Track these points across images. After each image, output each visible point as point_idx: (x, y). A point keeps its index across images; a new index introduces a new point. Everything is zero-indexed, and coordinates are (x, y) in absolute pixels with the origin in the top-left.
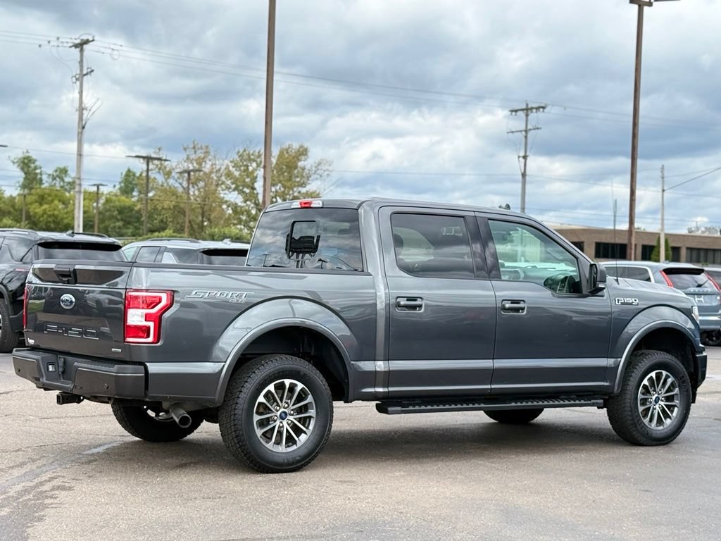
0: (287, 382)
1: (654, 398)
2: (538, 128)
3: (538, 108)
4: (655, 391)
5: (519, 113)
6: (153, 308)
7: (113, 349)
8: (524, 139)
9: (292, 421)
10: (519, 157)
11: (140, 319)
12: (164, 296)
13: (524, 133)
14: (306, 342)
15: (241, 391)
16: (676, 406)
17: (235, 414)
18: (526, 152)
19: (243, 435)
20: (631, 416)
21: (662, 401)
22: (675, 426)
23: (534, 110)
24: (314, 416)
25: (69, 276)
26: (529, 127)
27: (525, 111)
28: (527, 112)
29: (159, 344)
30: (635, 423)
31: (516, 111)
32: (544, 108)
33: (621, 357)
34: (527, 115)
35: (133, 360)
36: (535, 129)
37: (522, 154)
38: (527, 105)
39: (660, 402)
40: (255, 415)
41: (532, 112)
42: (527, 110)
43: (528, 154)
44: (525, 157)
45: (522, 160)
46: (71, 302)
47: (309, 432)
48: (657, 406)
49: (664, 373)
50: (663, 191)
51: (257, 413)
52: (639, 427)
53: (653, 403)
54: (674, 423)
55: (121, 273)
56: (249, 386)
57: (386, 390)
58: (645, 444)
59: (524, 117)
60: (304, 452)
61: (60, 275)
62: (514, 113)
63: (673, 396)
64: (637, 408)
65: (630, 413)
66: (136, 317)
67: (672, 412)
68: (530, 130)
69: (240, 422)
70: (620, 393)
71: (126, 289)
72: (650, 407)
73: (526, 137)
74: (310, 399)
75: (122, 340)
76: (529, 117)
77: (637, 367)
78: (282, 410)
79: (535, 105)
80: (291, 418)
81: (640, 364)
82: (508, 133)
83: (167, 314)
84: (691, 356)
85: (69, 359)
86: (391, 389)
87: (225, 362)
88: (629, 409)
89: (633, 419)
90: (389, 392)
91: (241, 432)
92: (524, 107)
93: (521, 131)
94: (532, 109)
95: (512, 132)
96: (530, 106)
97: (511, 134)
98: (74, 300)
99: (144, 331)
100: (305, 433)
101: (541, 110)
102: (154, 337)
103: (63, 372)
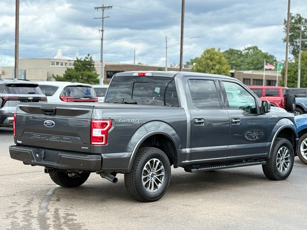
0: (155, 160)
1: (281, 159)
2: (109, 17)
3: (108, 7)
4: (281, 156)
5: (99, 9)
6: (104, 128)
7: (82, 148)
8: (102, 22)
9: (156, 178)
10: (100, 31)
11: (98, 133)
12: (108, 122)
13: (102, 19)
14: (155, 140)
15: (137, 165)
16: (289, 162)
17: (135, 176)
18: (103, 28)
19: (138, 185)
20: (274, 167)
21: (284, 160)
22: (289, 171)
23: (107, 8)
24: (164, 175)
25: (52, 112)
26: (104, 16)
27: (102, 8)
28: (103, 9)
29: (106, 145)
30: (275, 171)
31: (98, 8)
32: (111, 7)
33: (272, 142)
34: (103, 10)
35: (96, 153)
36: (107, 17)
37: (101, 29)
38: (103, 5)
39: (283, 161)
40: (143, 176)
41: (105, 9)
42: (103, 8)
43: (104, 29)
44: (102, 31)
45: (101, 32)
46: (53, 124)
47: (162, 182)
48: (282, 163)
49: (285, 148)
50: (167, 48)
51: (143, 175)
52: (277, 172)
53: (281, 161)
54: (288, 170)
55: (87, 112)
56: (140, 163)
57: (190, 161)
58: (278, 179)
59: (102, 11)
60: (160, 191)
61: (44, 111)
62: (97, 9)
63: (287, 158)
64: (276, 164)
65: (274, 166)
66: (97, 132)
67: (287, 164)
68: (105, 17)
69: (137, 179)
70: (270, 158)
71: (91, 119)
72: (280, 163)
73: (103, 21)
74: (162, 167)
75: (90, 143)
76: (104, 11)
77: (276, 146)
78: (152, 173)
79: (107, 6)
80: (155, 176)
81: (277, 144)
82: (94, 19)
83: (110, 131)
84: (293, 140)
85: (48, 151)
86: (192, 161)
87: (132, 152)
88: (273, 164)
89: (275, 169)
90: (191, 162)
91: (138, 184)
92: (102, 6)
93: (100, 18)
94: (105, 7)
95: (96, 18)
96: (104, 6)
97: (95, 19)
98: (54, 123)
99: (101, 139)
100: (161, 183)
101: (110, 8)
102: (105, 142)
103: (44, 158)
